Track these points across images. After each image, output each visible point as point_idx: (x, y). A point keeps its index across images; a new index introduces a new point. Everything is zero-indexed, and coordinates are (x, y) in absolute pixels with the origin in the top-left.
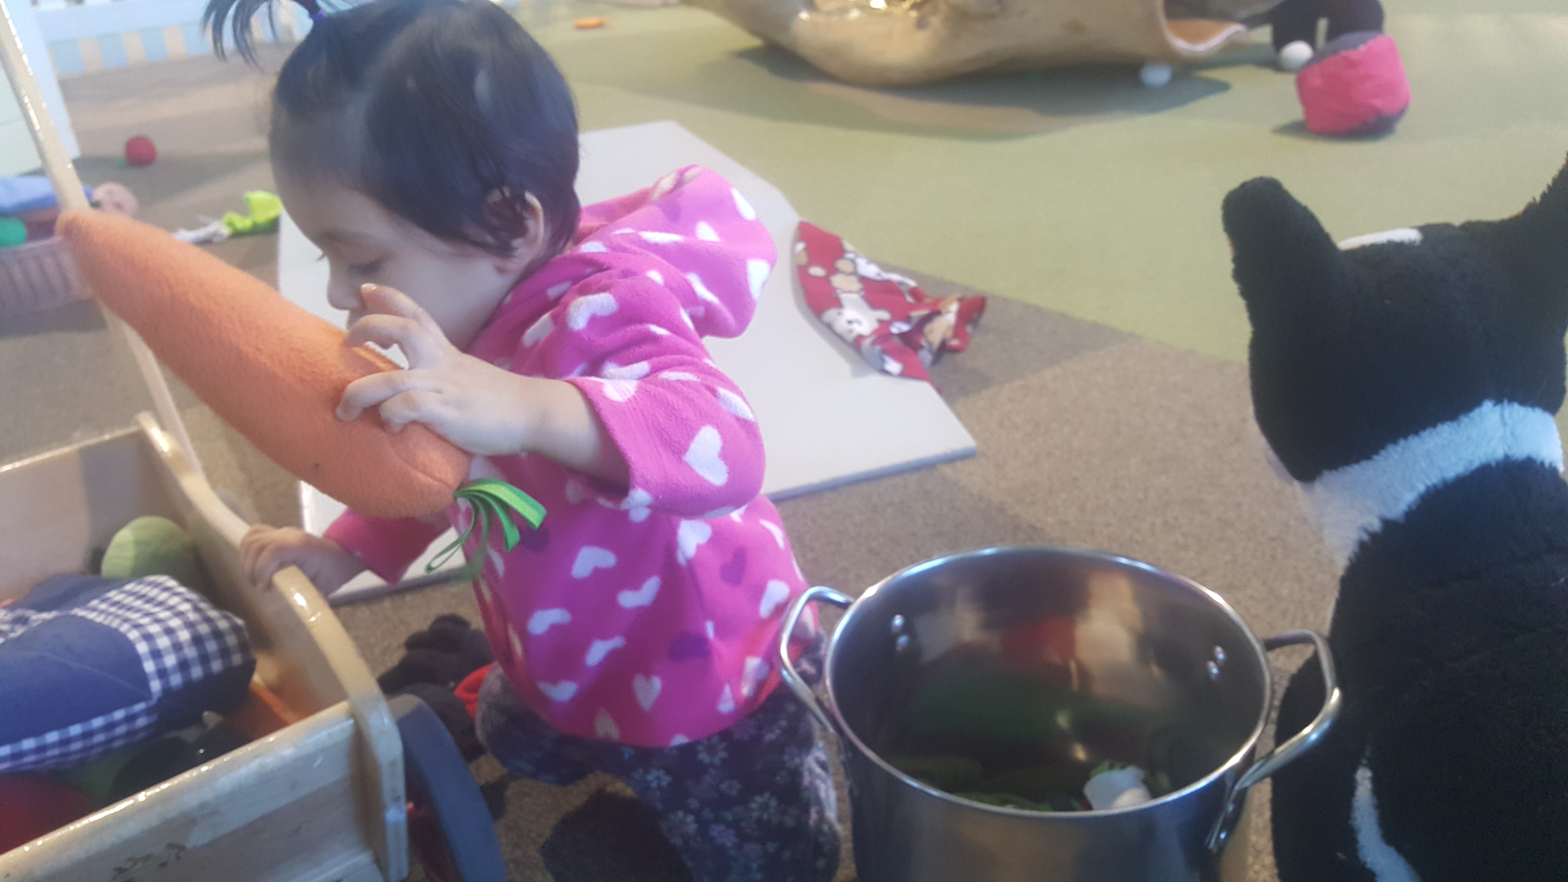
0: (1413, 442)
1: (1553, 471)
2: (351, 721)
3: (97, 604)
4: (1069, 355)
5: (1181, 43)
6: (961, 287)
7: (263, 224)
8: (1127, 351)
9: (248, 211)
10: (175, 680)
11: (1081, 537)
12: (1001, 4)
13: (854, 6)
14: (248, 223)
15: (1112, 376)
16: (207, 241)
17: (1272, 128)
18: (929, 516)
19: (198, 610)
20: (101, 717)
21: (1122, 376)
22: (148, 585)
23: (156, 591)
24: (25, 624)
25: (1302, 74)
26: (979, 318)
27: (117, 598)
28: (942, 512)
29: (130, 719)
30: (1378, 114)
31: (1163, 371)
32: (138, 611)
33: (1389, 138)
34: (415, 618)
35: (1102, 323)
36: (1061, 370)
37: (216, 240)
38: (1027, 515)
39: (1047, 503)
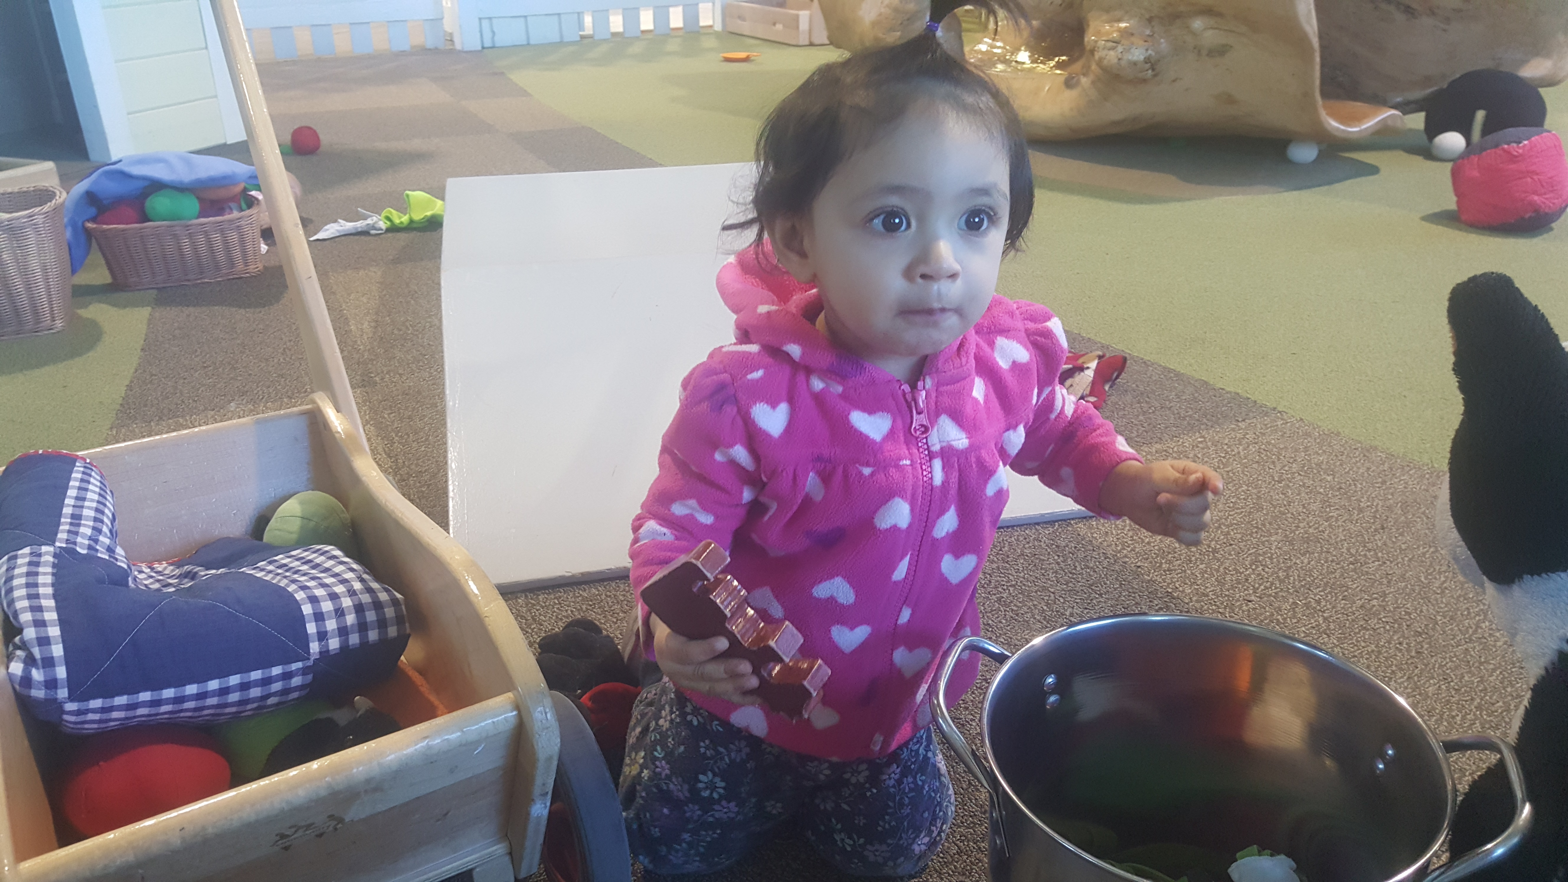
2: (515, 713)
3: (265, 565)
4: (1209, 424)
5: (1335, 124)
6: (1099, 345)
7: (419, 222)
8: (1269, 426)
9: (406, 208)
10: (334, 644)
11: (1220, 610)
12: (1153, 70)
13: (999, 59)
14: (405, 219)
15: (1254, 450)
16: (364, 233)
17: (1423, 214)
18: (1062, 572)
19: (362, 580)
20: (260, 671)
21: (1264, 450)
22: (314, 552)
23: (322, 558)
24: (193, 578)
25: (1459, 164)
26: (1117, 377)
27: (284, 562)
28: (1075, 569)
29: (287, 676)
30: (1536, 211)
31: (1306, 449)
32: (304, 575)
33: (1545, 236)
34: (547, 618)
35: (1245, 395)
36: (1200, 437)
37: (373, 232)
38: (1165, 582)
39: (1185, 571)
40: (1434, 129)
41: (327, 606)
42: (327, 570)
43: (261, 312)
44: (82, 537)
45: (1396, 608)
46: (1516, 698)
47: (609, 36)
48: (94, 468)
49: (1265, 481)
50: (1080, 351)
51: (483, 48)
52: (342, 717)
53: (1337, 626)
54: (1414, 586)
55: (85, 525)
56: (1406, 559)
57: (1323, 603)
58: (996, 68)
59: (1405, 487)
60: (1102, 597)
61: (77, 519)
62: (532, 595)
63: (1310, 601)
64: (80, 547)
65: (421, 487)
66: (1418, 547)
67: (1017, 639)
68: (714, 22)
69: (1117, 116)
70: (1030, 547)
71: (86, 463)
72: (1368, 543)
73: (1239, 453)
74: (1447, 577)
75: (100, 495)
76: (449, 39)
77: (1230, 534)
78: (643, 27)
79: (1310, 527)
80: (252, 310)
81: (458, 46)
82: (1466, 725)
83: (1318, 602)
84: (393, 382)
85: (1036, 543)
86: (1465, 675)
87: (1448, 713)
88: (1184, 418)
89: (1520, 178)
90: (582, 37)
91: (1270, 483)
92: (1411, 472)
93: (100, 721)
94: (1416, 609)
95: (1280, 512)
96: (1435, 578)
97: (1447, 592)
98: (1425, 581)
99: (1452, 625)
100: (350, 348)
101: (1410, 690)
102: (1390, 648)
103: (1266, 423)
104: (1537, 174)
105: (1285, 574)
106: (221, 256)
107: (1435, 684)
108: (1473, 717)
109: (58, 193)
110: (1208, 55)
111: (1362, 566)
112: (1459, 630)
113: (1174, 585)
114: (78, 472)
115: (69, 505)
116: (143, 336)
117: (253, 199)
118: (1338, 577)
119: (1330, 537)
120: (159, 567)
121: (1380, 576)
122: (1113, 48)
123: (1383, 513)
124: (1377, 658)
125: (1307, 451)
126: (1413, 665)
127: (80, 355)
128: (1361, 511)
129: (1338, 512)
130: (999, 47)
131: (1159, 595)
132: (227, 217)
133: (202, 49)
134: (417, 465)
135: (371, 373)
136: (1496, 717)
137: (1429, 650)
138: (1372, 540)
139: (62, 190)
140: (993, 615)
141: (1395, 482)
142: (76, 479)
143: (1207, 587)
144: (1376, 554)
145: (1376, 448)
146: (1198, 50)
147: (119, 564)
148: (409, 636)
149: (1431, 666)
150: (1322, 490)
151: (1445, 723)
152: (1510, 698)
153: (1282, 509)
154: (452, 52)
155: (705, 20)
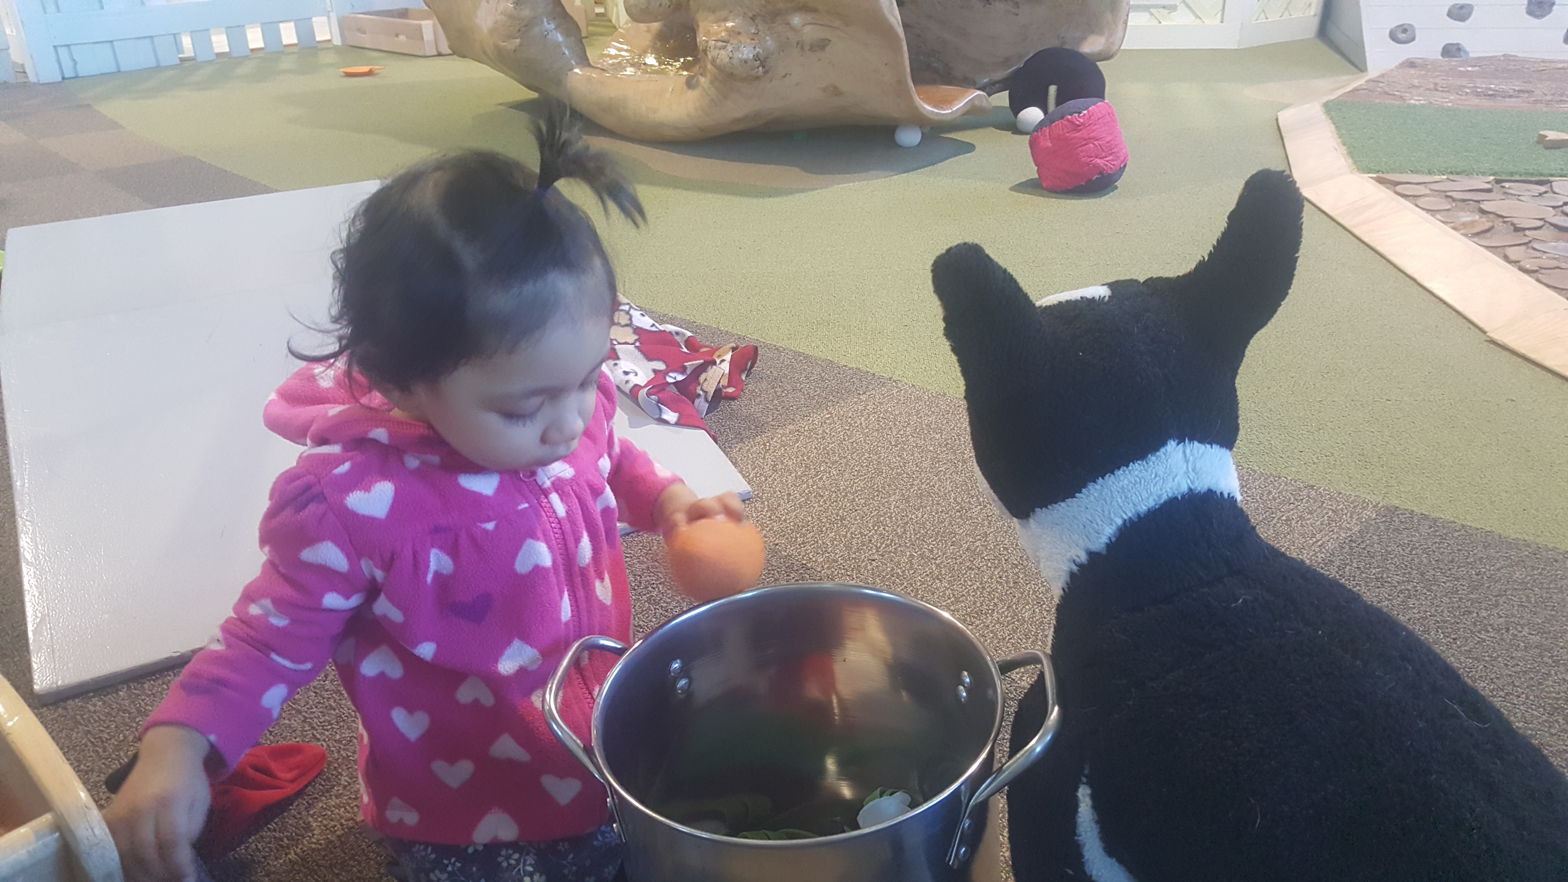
0: (1110, 479)
1: (1232, 500)
2: (57, 834)
4: (835, 400)
5: (929, 108)
6: (736, 336)
8: (885, 395)
11: (848, 573)
12: (763, 67)
13: (628, 63)
15: (873, 419)
17: (1011, 186)
21: (882, 418)
25: (1036, 135)
26: (752, 366)
30: (1101, 172)
31: (918, 412)
33: (1111, 194)
35: (865, 369)
36: (828, 414)
38: (800, 555)
39: (817, 542)
40: (1017, 105)
47: (213, 57)
49: (884, 447)
50: (717, 344)
51: (63, 78)
53: (948, 571)
57: (935, 552)
62: (135, 684)
63: (924, 551)
68: (331, 35)
69: (739, 113)
72: (971, 490)
73: (861, 424)
76: (20, 70)
77: (855, 501)
78: (252, 46)
79: (922, 484)
81: (32, 78)
83: (931, 551)
88: (813, 398)
89: (1086, 145)
90: (182, 60)
91: (888, 448)
95: (897, 473)
101: (1010, 618)
103: (883, 393)
104: (1098, 140)
105: (903, 530)
107: (1030, 610)
110: (810, 50)
113: (809, 557)
118: (947, 525)
119: (940, 490)
121: (982, 519)
122: (724, 48)
125: (919, 414)
129: (945, 466)
130: (627, 51)
131: (796, 568)
140: (643, 616)
143: (836, 554)
144: (978, 499)
146: (800, 45)
150: (932, 448)
151: (1040, 643)
153: (898, 471)
154: (26, 85)
155: (322, 35)
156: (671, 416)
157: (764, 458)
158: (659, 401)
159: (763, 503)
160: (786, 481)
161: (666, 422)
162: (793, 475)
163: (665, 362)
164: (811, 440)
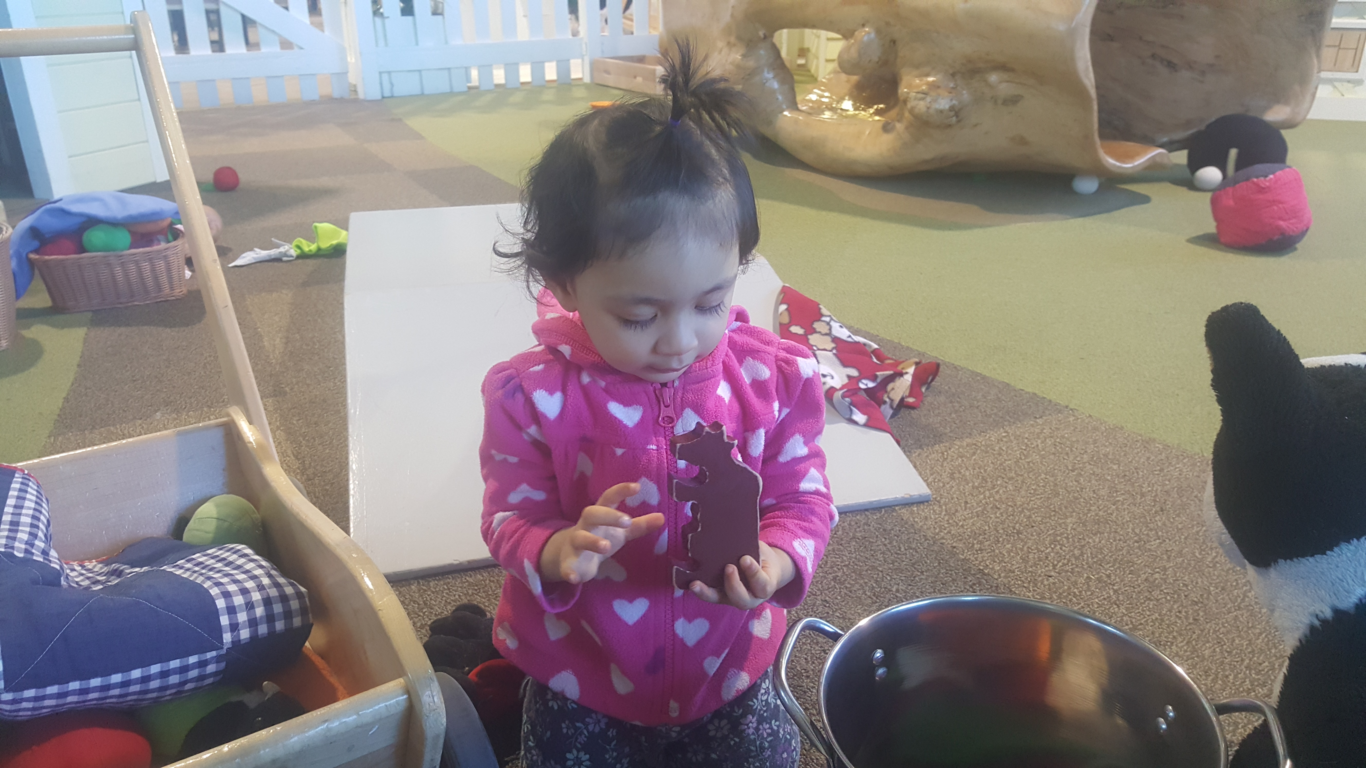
2: (406, 696)
3: (183, 563)
4: (1012, 420)
5: (1111, 161)
6: (916, 352)
7: (326, 249)
8: (1062, 422)
9: (314, 238)
10: (245, 634)
11: (1025, 585)
12: (957, 117)
13: (826, 107)
14: (313, 247)
15: (1050, 443)
16: (277, 260)
17: (1188, 237)
18: (889, 553)
19: (270, 576)
20: (178, 660)
21: (1059, 443)
22: (228, 551)
23: (235, 556)
24: (119, 576)
25: (1217, 193)
26: (932, 380)
27: (200, 560)
28: (900, 550)
29: (202, 664)
30: (1282, 234)
31: (1095, 442)
32: (219, 572)
33: (1291, 255)
34: (437, 602)
35: (1041, 394)
36: (1005, 432)
37: (285, 259)
38: (977, 560)
39: (994, 551)
40: (1195, 164)
41: (238, 600)
42: (238, 567)
43: (184, 331)
44: (19, 542)
45: (1175, 580)
46: (1279, 658)
47: (493, 87)
48: (31, 479)
49: (1060, 470)
50: (900, 358)
51: (383, 97)
52: (251, 700)
53: (1126, 598)
54: (1190, 560)
55: (22, 531)
56: (1183, 537)
57: (1113, 577)
58: (824, 114)
59: (1180, 474)
60: (923, 575)
61: (14, 526)
62: (424, 581)
63: (1101, 576)
64: (17, 551)
65: (325, 485)
66: (1193, 526)
67: (851, 613)
68: (583, 75)
69: (928, 155)
70: (860, 531)
71: (24, 474)
72: (1150, 523)
73: (1037, 446)
74: (1217, 553)
75: (36, 503)
76: (353, 89)
77: (1032, 517)
78: (523, 79)
79: (1100, 510)
80: (177, 329)
81: (361, 96)
82: (1238, 683)
83: (1109, 576)
84: (301, 392)
85: (866, 527)
86: (1236, 638)
87: (1222, 673)
88: (990, 416)
89: (1268, 206)
90: (470, 88)
91: (1064, 472)
92: (1184, 461)
93: (34, 709)
94: (1192, 582)
95: (1073, 497)
96: (1208, 554)
97: (1218, 565)
98: (1199, 557)
99: (1223, 594)
100: (263, 362)
101: (1188, 653)
102: (1171, 616)
103: (1060, 419)
104: (1282, 203)
105: (1080, 552)
106: (150, 282)
107: (1210, 648)
108: (1244, 676)
109: (5, 229)
110: (1003, 104)
111: (1145, 543)
112: (1230, 599)
113: (985, 563)
114: (17, 482)
115: (8, 513)
116: (80, 354)
117: (179, 232)
118: (1125, 554)
119: (1117, 519)
120: (89, 565)
121: (1160, 552)
122: (923, 99)
123: (1161, 497)
124: (1161, 625)
125: (1096, 443)
126: (1191, 631)
127: (23, 371)
128: (1143, 495)
129: (1123, 497)
130: (827, 97)
131: (973, 572)
132: (155, 248)
133: (136, 100)
134: (322, 466)
135: (282, 384)
136: (1263, 675)
137: (1205, 617)
138: (1153, 521)
139: (8, 226)
140: (830, 592)
141: (1171, 470)
142: (15, 489)
143: (1013, 565)
144: (1157, 533)
145: (1154, 440)
146: (994, 100)
147: (52, 565)
148: (312, 625)
149: (1207, 630)
150: (1109, 478)
151: (1220, 682)
152: (1274, 658)
153: (1076, 495)
154: (356, 101)
155: (576, 73)
156: (860, 417)
157: (942, 466)
158: (851, 404)
159: (940, 507)
160: (964, 490)
161: (855, 423)
162: (970, 485)
163: (858, 370)
164: (988, 455)
